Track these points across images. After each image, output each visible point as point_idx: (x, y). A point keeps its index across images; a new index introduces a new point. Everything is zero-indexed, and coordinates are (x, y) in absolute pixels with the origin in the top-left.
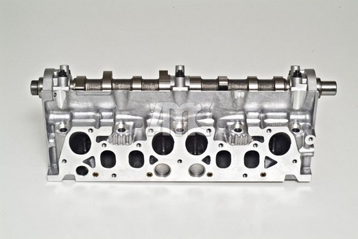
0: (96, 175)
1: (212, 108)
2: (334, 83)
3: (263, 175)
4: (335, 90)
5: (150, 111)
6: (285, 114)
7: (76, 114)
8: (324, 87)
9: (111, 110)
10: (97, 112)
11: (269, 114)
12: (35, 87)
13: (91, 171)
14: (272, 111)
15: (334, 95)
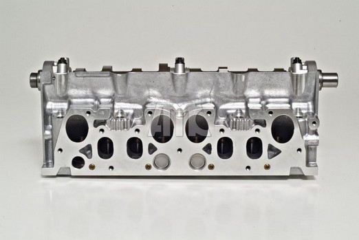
0: (92, 167)
1: (212, 94)
2: (335, 74)
3: (267, 167)
4: (336, 81)
5: (149, 97)
6: (287, 100)
7: (74, 101)
8: (325, 78)
9: (110, 97)
10: (96, 100)
11: (270, 100)
12: (35, 78)
13: (87, 162)
14: (273, 97)
15: (336, 86)
